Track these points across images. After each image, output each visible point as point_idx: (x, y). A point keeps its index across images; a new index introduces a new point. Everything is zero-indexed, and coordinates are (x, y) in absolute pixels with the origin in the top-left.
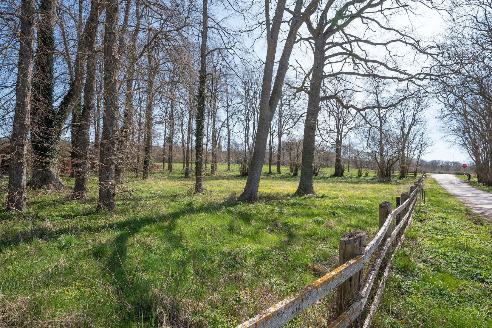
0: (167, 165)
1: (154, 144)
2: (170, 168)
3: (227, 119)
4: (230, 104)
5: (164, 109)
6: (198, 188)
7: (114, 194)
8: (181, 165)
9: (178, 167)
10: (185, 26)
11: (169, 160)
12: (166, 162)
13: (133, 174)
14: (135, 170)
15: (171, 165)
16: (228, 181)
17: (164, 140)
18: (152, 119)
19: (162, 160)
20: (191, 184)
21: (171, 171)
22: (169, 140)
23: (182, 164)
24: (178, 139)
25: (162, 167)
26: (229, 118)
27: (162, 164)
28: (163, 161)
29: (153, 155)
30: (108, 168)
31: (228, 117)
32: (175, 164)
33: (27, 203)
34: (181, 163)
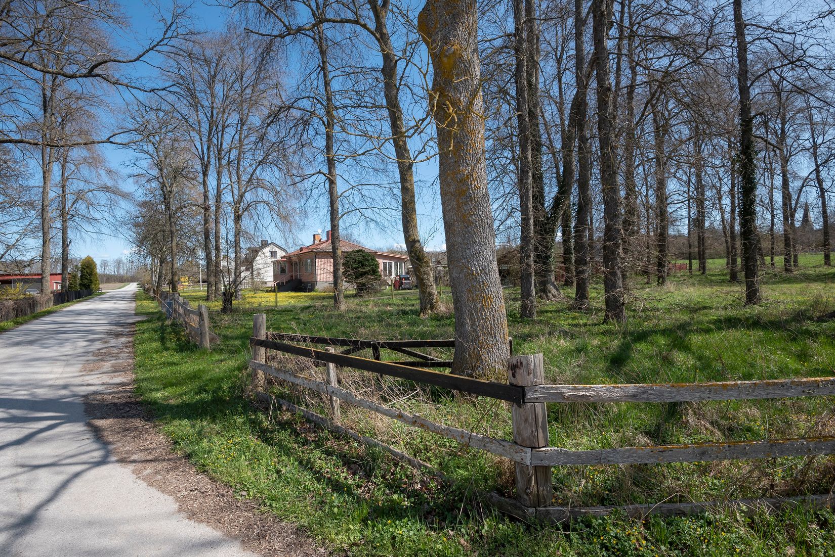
0: (696, 263)
1: (671, 231)
2: (703, 267)
3: (817, 171)
4: (819, 141)
5: (684, 178)
6: (752, 296)
7: (623, 304)
8: (723, 261)
9: (717, 265)
10: (708, 50)
11: (700, 256)
12: (695, 258)
13: (643, 279)
14: (645, 273)
15: (704, 263)
16: (824, 285)
17: (689, 226)
18: (666, 199)
19: (688, 255)
20: (739, 290)
21: (703, 273)
22: (697, 223)
23: (725, 260)
24: (714, 219)
25: (688, 265)
26: (821, 168)
27: (687, 262)
28: (690, 257)
29: (672, 250)
30: (614, 274)
31: (817, 166)
32: (710, 261)
33: (537, 312)
34: (723, 258)
